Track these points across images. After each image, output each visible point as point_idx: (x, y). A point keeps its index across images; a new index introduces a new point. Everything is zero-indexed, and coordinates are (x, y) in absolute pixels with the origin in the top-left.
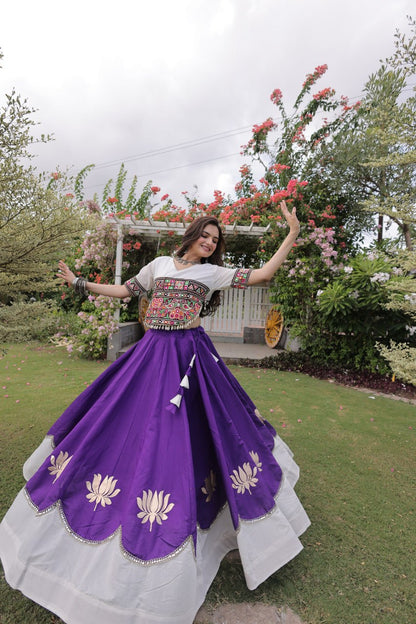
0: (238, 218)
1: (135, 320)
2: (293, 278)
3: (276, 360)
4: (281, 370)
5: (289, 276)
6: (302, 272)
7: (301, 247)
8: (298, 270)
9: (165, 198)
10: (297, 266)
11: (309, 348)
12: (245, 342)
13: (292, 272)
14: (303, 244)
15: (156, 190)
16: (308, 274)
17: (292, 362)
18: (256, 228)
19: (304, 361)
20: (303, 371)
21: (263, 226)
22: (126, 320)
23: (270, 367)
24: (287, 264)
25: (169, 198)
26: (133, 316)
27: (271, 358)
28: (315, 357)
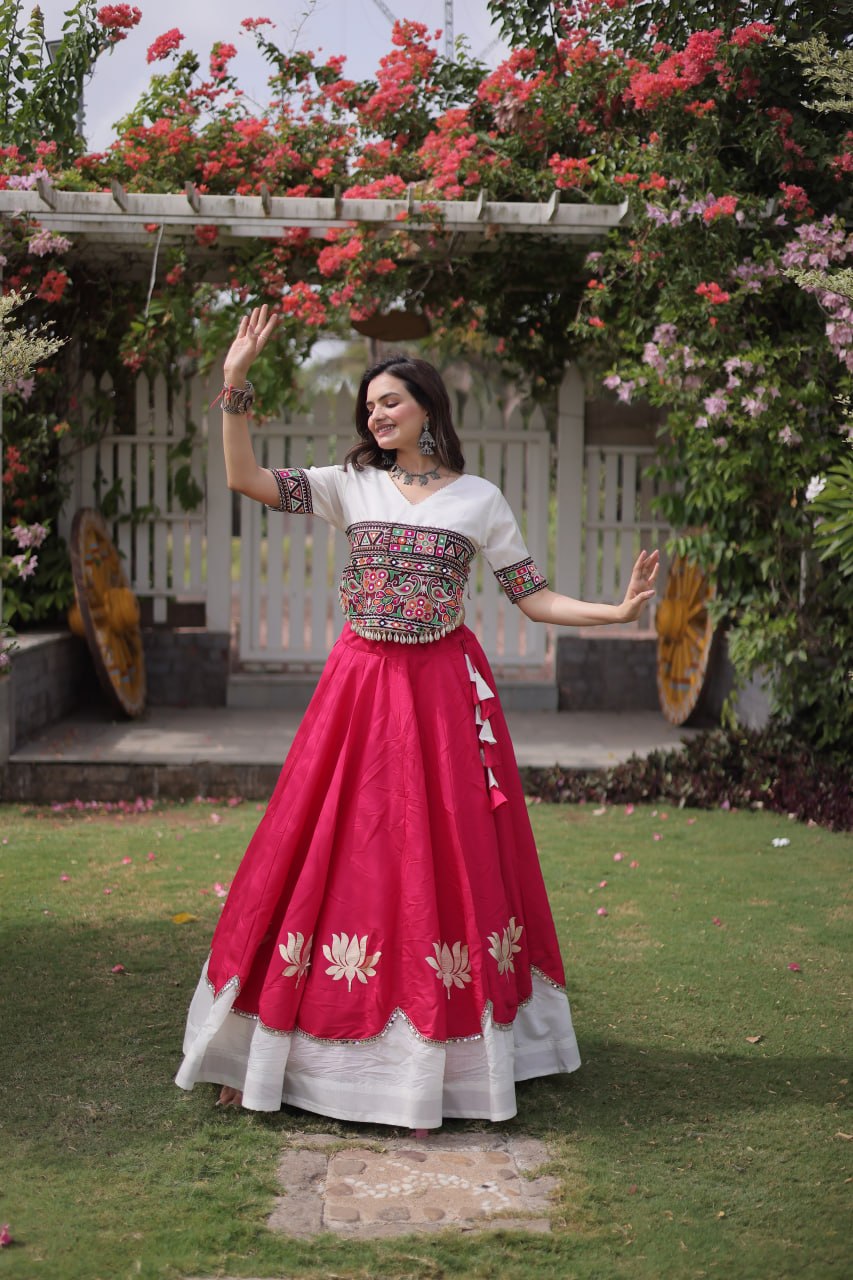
0: (499, 164)
1: (53, 620)
2: (720, 428)
3: (677, 767)
4: (693, 803)
5: (703, 422)
6: (752, 405)
7: (750, 297)
8: (735, 396)
9: (165, 45)
10: (735, 382)
11: (806, 713)
12: (563, 706)
13: (715, 404)
14: (755, 287)
15: (120, 20)
16: (779, 410)
17: (737, 773)
18: (573, 212)
19: (788, 767)
20: (777, 803)
21: (602, 200)
22: (19, 625)
23: (647, 800)
24: (696, 371)
25: (183, 48)
26: (46, 601)
27: (653, 760)
28: (828, 749)
